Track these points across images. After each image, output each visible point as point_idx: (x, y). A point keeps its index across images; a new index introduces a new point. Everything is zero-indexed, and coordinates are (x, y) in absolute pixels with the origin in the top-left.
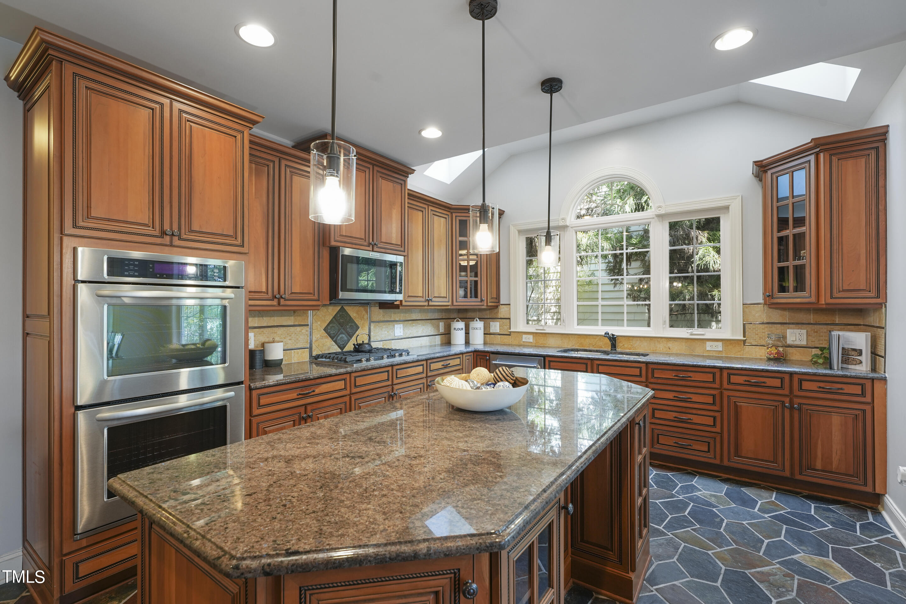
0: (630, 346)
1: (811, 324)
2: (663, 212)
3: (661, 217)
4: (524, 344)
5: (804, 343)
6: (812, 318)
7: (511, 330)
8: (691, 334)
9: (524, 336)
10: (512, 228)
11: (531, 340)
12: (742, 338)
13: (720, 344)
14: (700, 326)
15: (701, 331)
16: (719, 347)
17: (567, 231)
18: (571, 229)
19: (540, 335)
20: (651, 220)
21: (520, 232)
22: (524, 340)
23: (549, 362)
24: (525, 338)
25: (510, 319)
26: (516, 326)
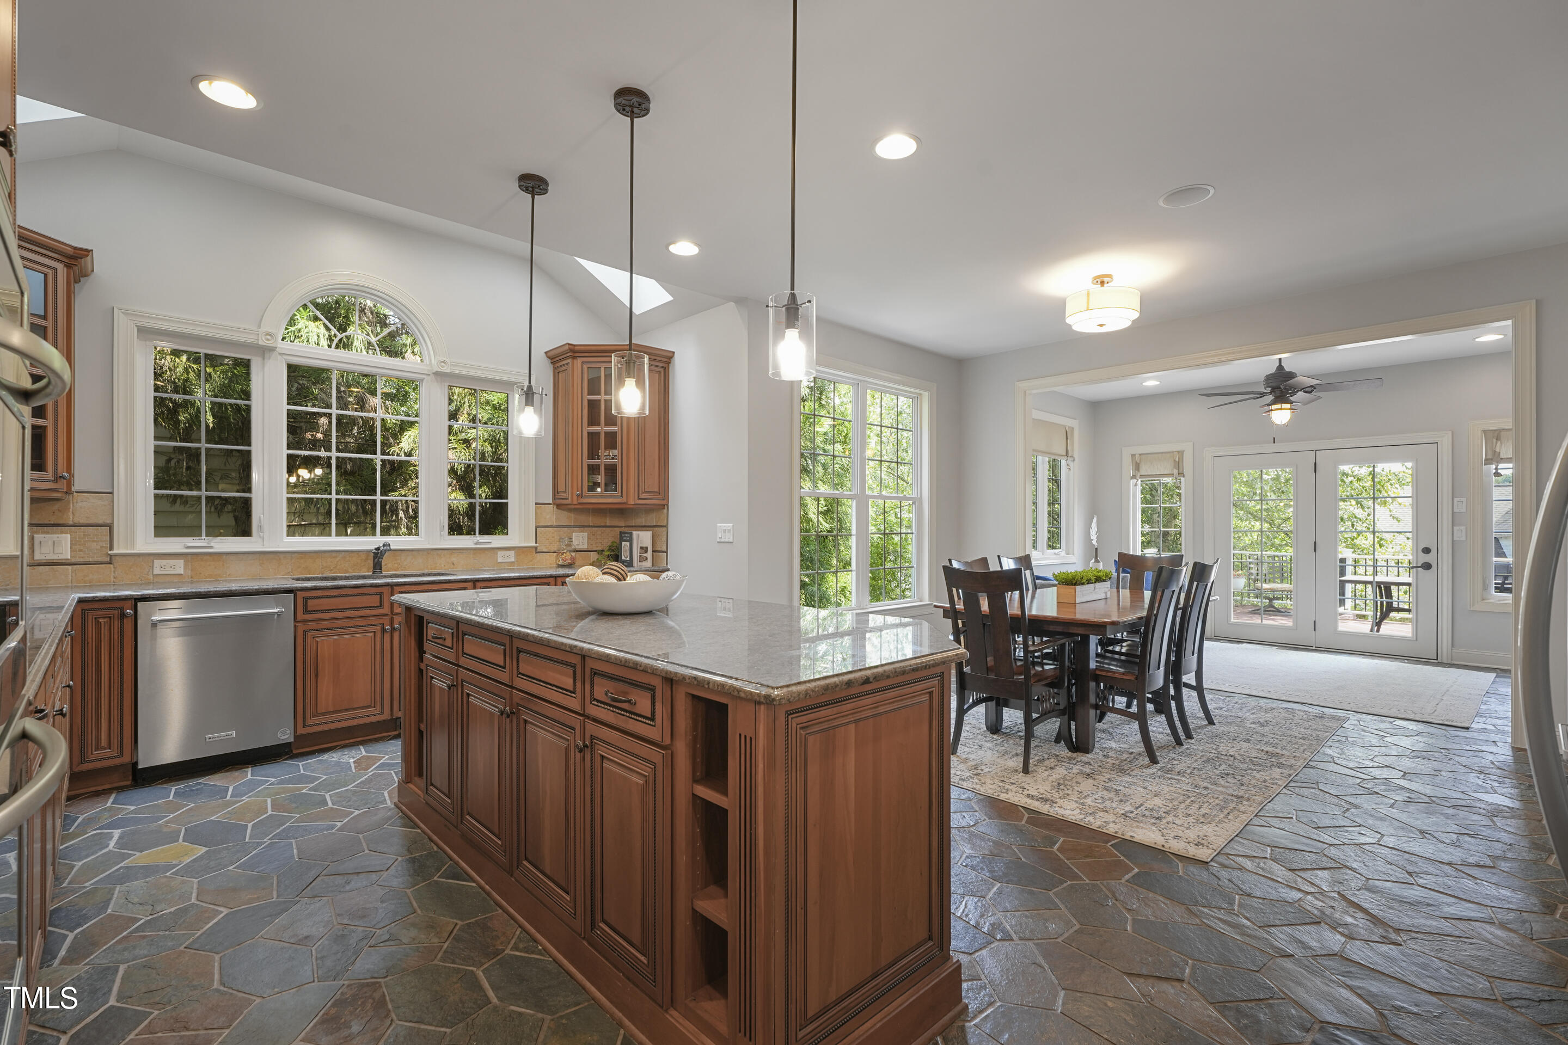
0: (396, 565)
1: (589, 526)
2: (448, 371)
3: (439, 375)
4: (156, 580)
5: (585, 547)
6: (591, 520)
7: (115, 551)
8: (476, 543)
9: (157, 562)
10: (120, 319)
11: (181, 571)
12: (534, 544)
13: (512, 553)
14: (482, 532)
15: (486, 538)
16: (511, 557)
17: (269, 358)
18: (279, 357)
19: (206, 558)
20: (424, 376)
21: (145, 332)
22: (157, 571)
23: (306, 599)
24: (159, 567)
25: (111, 527)
26: (132, 541)
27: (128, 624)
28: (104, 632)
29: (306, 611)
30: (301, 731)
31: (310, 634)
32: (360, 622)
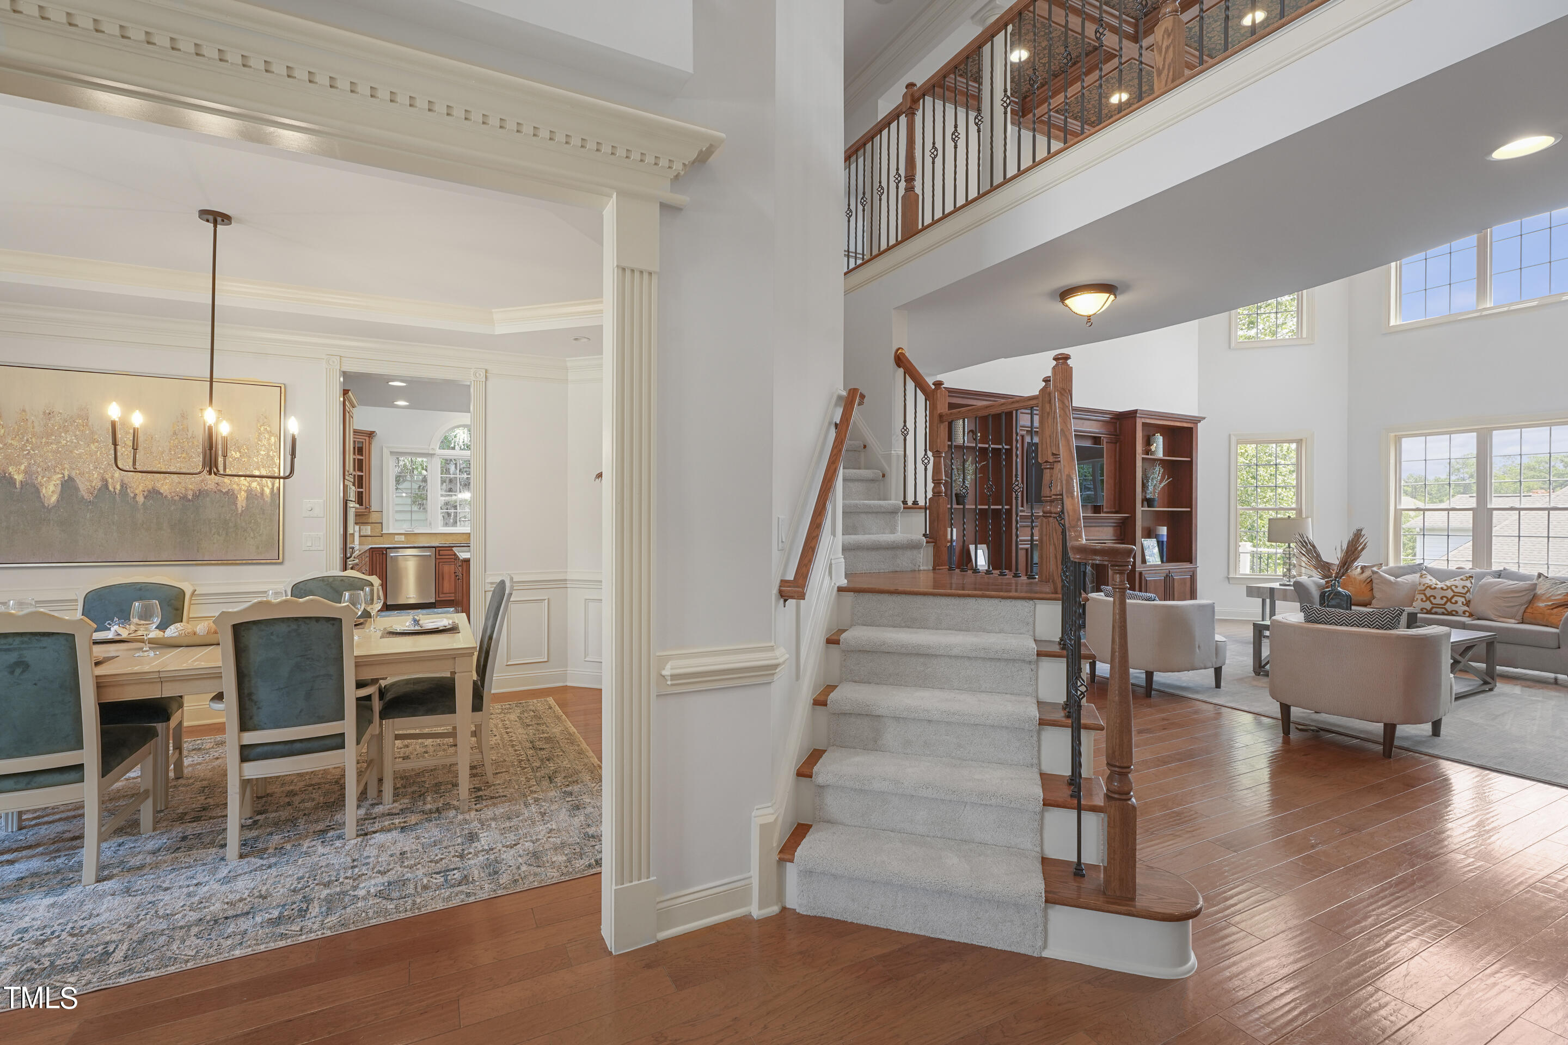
23: (439, 551)
24: (397, 538)
25: (382, 523)
26: (388, 528)
27: (384, 556)
28: (378, 558)
29: (439, 555)
30: (438, 599)
31: (441, 564)
32: (448, 560)
